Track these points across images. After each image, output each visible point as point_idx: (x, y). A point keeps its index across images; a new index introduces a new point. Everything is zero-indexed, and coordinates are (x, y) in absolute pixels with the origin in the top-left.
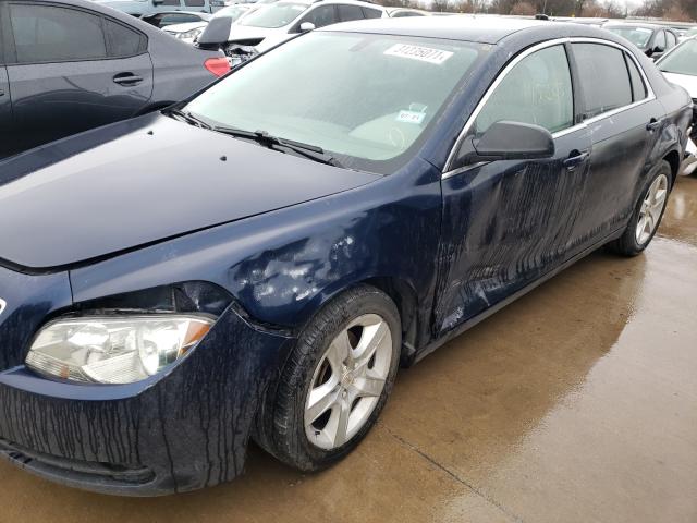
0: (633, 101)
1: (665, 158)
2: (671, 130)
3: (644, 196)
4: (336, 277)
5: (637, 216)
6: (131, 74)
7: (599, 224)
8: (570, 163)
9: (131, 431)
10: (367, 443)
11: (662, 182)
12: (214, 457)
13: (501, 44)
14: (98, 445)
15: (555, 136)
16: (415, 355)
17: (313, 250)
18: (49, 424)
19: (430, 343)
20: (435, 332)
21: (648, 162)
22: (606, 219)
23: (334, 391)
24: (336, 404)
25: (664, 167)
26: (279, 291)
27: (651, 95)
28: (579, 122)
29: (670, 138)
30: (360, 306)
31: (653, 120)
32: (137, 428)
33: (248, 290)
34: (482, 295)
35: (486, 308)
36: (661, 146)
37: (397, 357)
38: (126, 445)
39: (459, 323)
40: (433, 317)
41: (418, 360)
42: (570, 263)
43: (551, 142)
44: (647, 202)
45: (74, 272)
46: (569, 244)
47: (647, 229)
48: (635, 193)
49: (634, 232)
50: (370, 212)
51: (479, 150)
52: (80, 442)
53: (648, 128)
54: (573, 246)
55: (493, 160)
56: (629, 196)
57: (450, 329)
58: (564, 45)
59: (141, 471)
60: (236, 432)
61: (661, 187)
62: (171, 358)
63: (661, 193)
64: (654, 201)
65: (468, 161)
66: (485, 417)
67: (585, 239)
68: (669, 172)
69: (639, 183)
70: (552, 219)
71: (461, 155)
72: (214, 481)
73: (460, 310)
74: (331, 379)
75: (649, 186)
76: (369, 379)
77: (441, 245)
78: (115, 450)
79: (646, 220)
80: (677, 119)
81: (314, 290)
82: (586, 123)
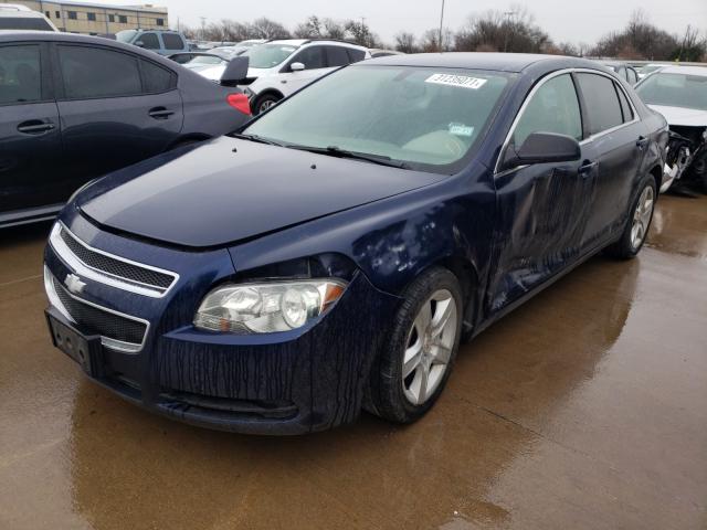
0: (624, 121)
1: (651, 172)
2: (653, 147)
3: (636, 205)
4: (425, 253)
5: (631, 223)
6: (164, 109)
7: (603, 226)
8: (583, 171)
9: (289, 370)
10: (439, 405)
11: (649, 193)
12: (341, 399)
13: (525, 72)
14: (261, 383)
15: (581, 144)
16: (472, 331)
17: (409, 231)
18: (220, 369)
19: (483, 321)
20: (487, 312)
21: (638, 174)
22: (607, 223)
23: (418, 354)
24: (419, 365)
25: (650, 180)
26: (386, 262)
27: (637, 118)
28: (588, 137)
29: (654, 155)
30: (439, 280)
31: (641, 138)
32: (294, 367)
33: (367, 261)
34: (519, 283)
35: (524, 293)
36: (647, 161)
37: (460, 331)
38: (284, 383)
39: (504, 305)
40: (486, 297)
41: (474, 336)
42: (582, 260)
43: (578, 149)
44: (639, 210)
45: (232, 249)
46: (582, 243)
47: (639, 236)
48: (630, 201)
49: (629, 235)
50: (447, 202)
51: (522, 156)
52: (246, 381)
53: (638, 145)
54: (585, 245)
55: (532, 163)
56: (625, 203)
57: (497, 310)
58: (571, 74)
59: (289, 408)
60: (360, 375)
61: (648, 198)
62: (315, 312)
63: (648, 203)
64: (643, 210)
65: (512, 164)
66: (531, 383)
67: (594, 239)
68: (655, 184)
69: (632, 193)
70: (570, 219)
71: (507, 159)
72: (338, 422)
73: (504, 295)
74: (418, 342)
75: (639, 195)
76: (441, 347)
77: (495, 233)
78: (273, 388)
79: (638, 226)
80: (658, 138)
81: (410, 264)
82: (592, 138)
